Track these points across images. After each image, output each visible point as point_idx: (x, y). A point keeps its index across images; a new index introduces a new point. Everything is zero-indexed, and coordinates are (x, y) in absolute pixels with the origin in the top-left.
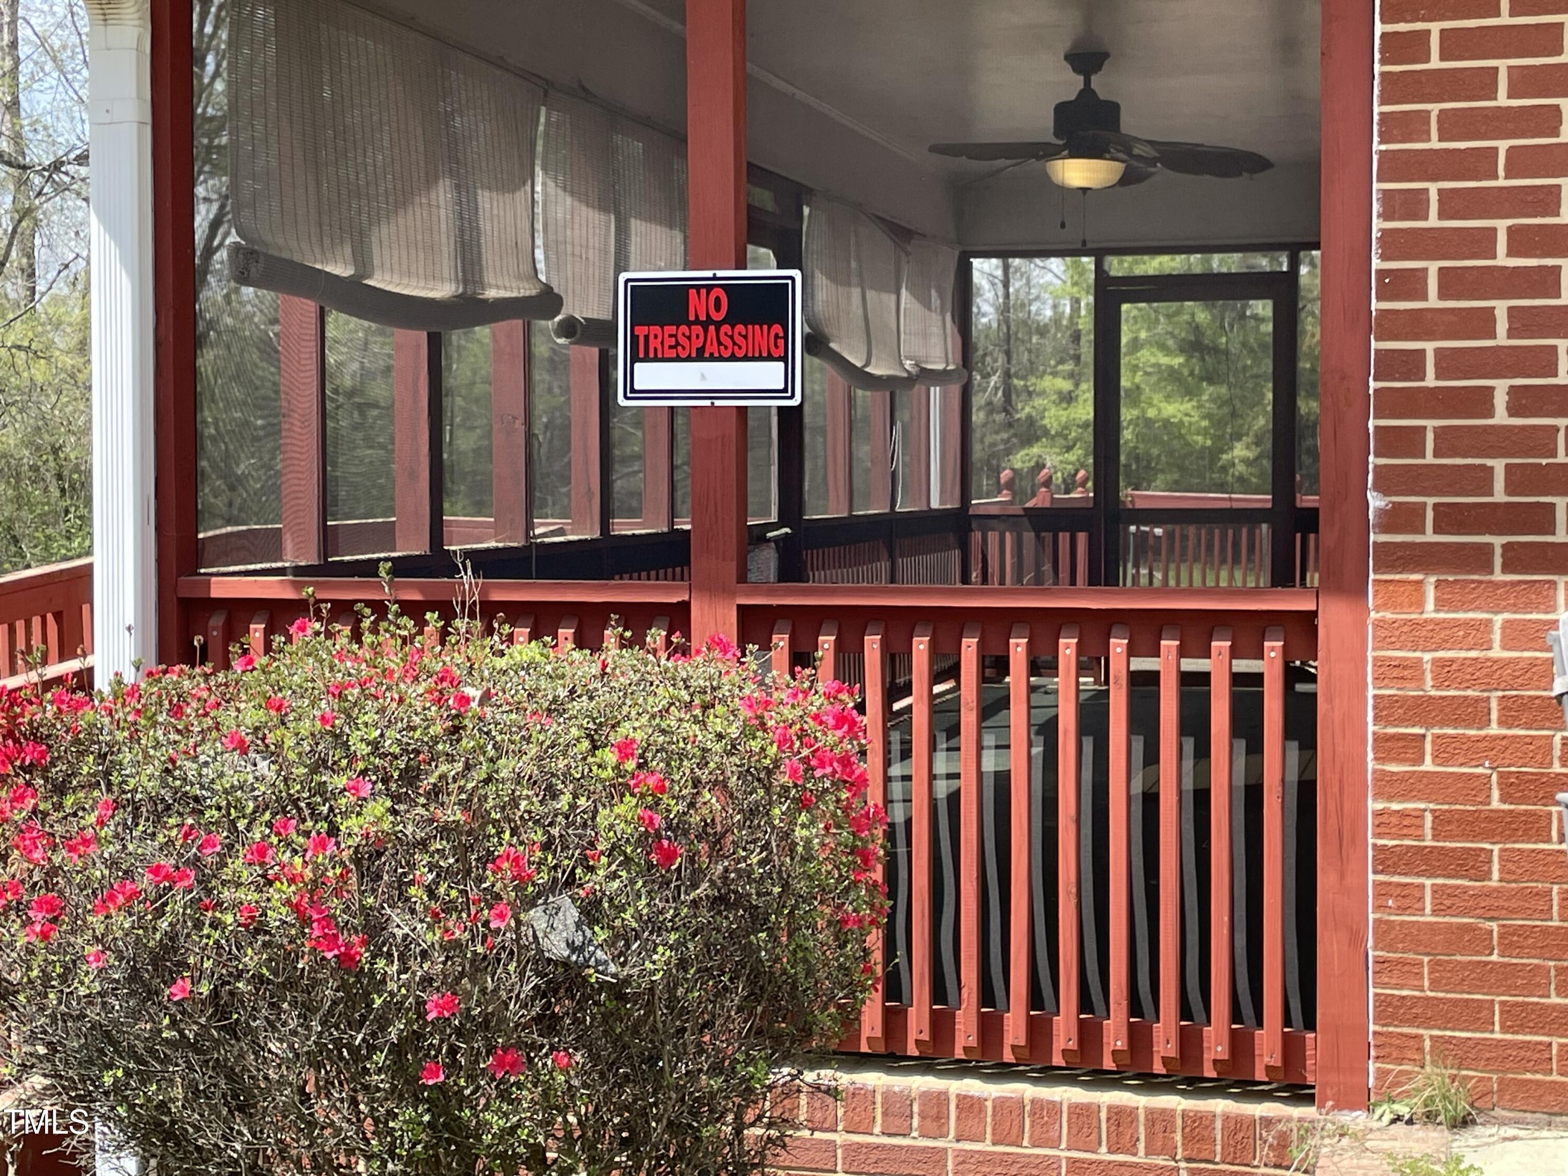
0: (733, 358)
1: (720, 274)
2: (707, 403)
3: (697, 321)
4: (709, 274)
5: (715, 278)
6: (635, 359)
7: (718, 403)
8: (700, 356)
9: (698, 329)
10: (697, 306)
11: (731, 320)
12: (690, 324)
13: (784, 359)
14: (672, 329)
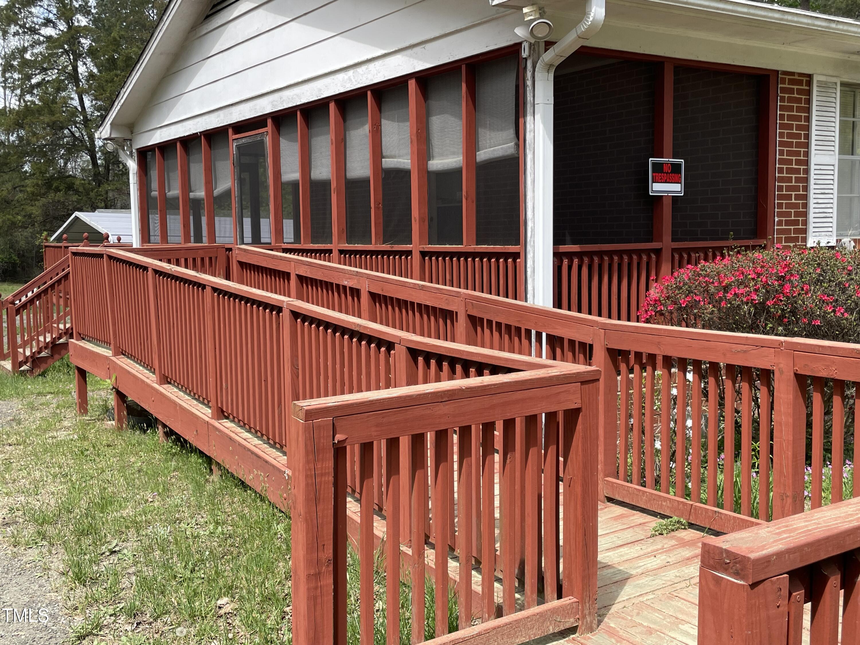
0: (672, 183)
1: (670, 160)
2: (666, 194)
3: (665, 173)
4: (667, 160)
5: (669, 161)
6: (653, 182)
7: (669, 194)
8: (666, 182)
9: (665, 174)
10: (666, 169)
11: (672, 172)
12: (664, 173)
13: (680, 183)
14: (660, 174)
